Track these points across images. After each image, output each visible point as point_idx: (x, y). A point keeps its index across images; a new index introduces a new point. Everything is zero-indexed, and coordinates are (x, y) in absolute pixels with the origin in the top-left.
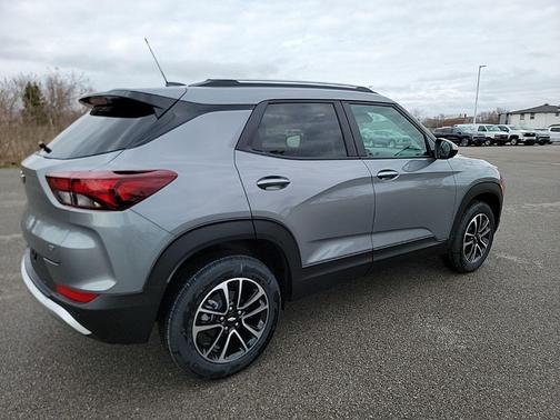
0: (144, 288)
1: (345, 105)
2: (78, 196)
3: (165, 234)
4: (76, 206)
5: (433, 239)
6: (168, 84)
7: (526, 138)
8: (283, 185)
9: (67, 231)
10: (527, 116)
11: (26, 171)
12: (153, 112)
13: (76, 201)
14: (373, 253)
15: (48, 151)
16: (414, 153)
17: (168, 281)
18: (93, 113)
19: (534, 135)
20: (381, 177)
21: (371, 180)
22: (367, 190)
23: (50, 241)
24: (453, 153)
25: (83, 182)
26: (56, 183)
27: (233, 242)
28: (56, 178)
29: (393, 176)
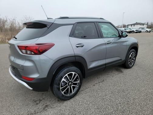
0: (47, 76)
1: (97, 23)
2: (27, 51)
3: (52, 61)
4: (27, 54)
5: (121, 60)
6: (48, 18)
7: (136, 31)
8: (82, 46)
9: (25, 61)
10: (133, 26)
11: (10, 44)
12: (46, 27)
13: (27, 52)
14: (106, 64)
15: (16, 39)
16: (115, 36)
17: (54, 74)
18: (27, 28)
19: (138, 30)
20: (108, 43)
21: (105, 44)
22: (104, 47)
23: (19, 64)
24: (127, 36)
25: (29, 47)
26: (21, 48)
27: (69, 63)
28: (21, 46)
29: (111, 43)
